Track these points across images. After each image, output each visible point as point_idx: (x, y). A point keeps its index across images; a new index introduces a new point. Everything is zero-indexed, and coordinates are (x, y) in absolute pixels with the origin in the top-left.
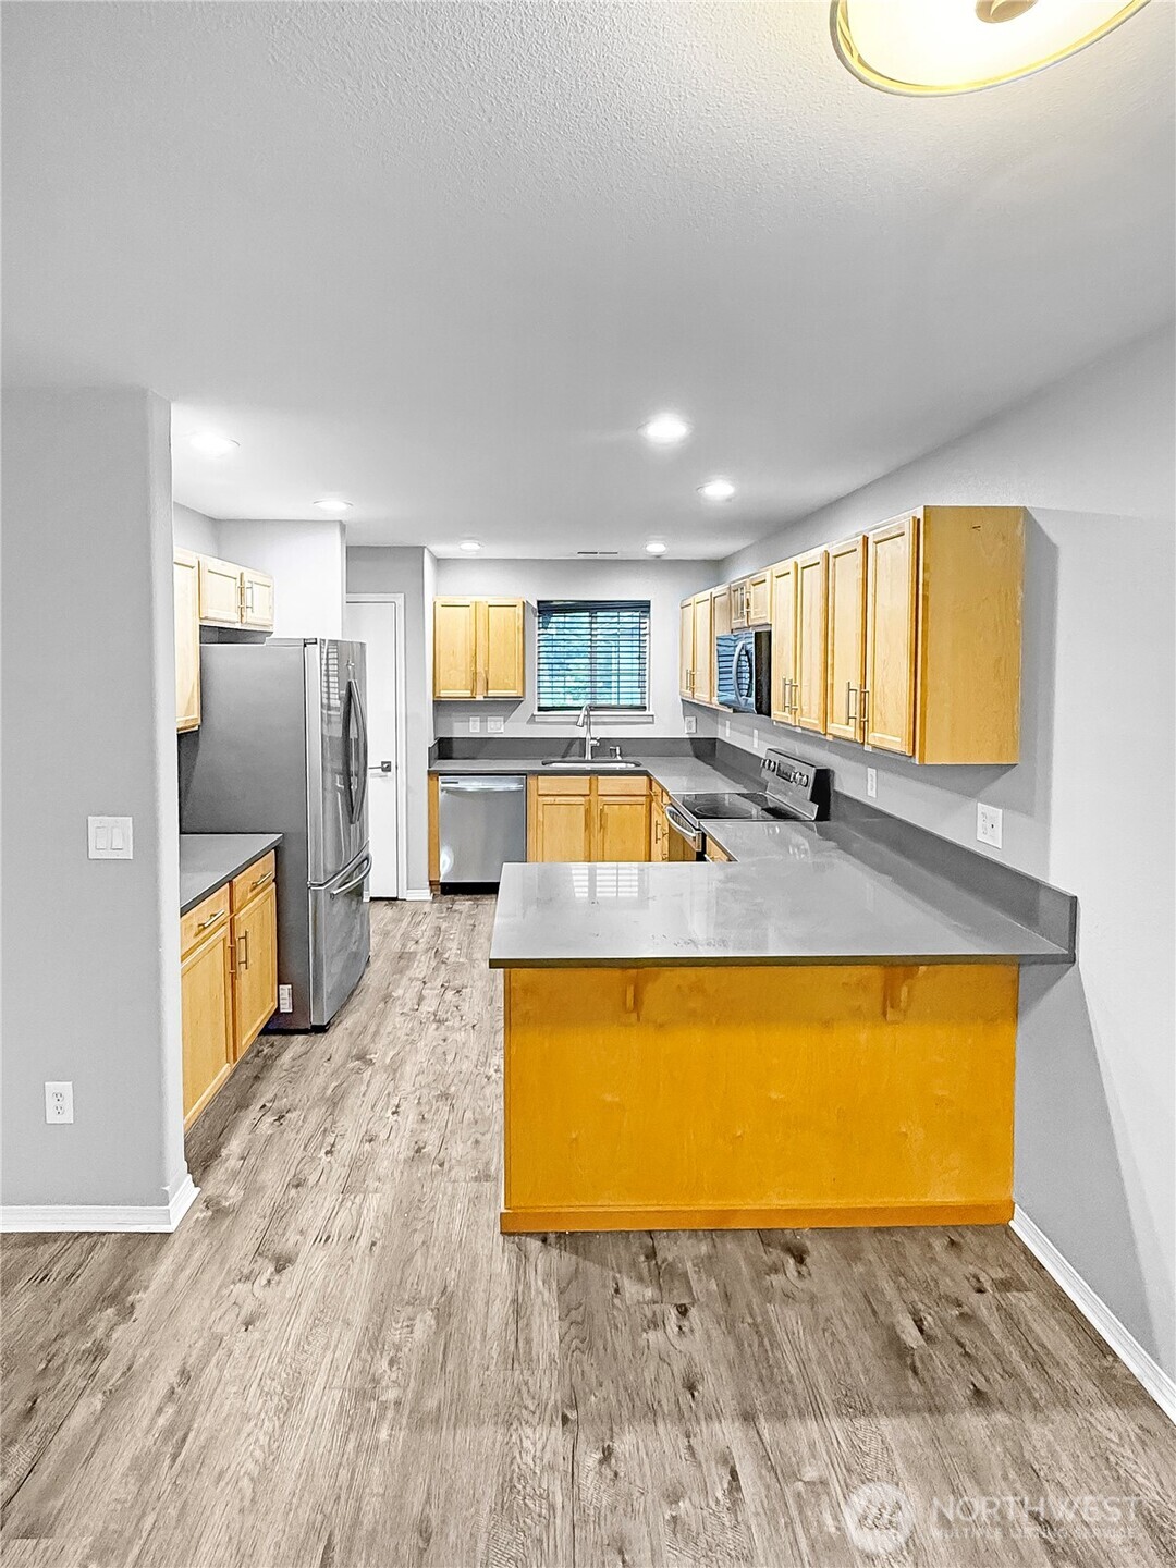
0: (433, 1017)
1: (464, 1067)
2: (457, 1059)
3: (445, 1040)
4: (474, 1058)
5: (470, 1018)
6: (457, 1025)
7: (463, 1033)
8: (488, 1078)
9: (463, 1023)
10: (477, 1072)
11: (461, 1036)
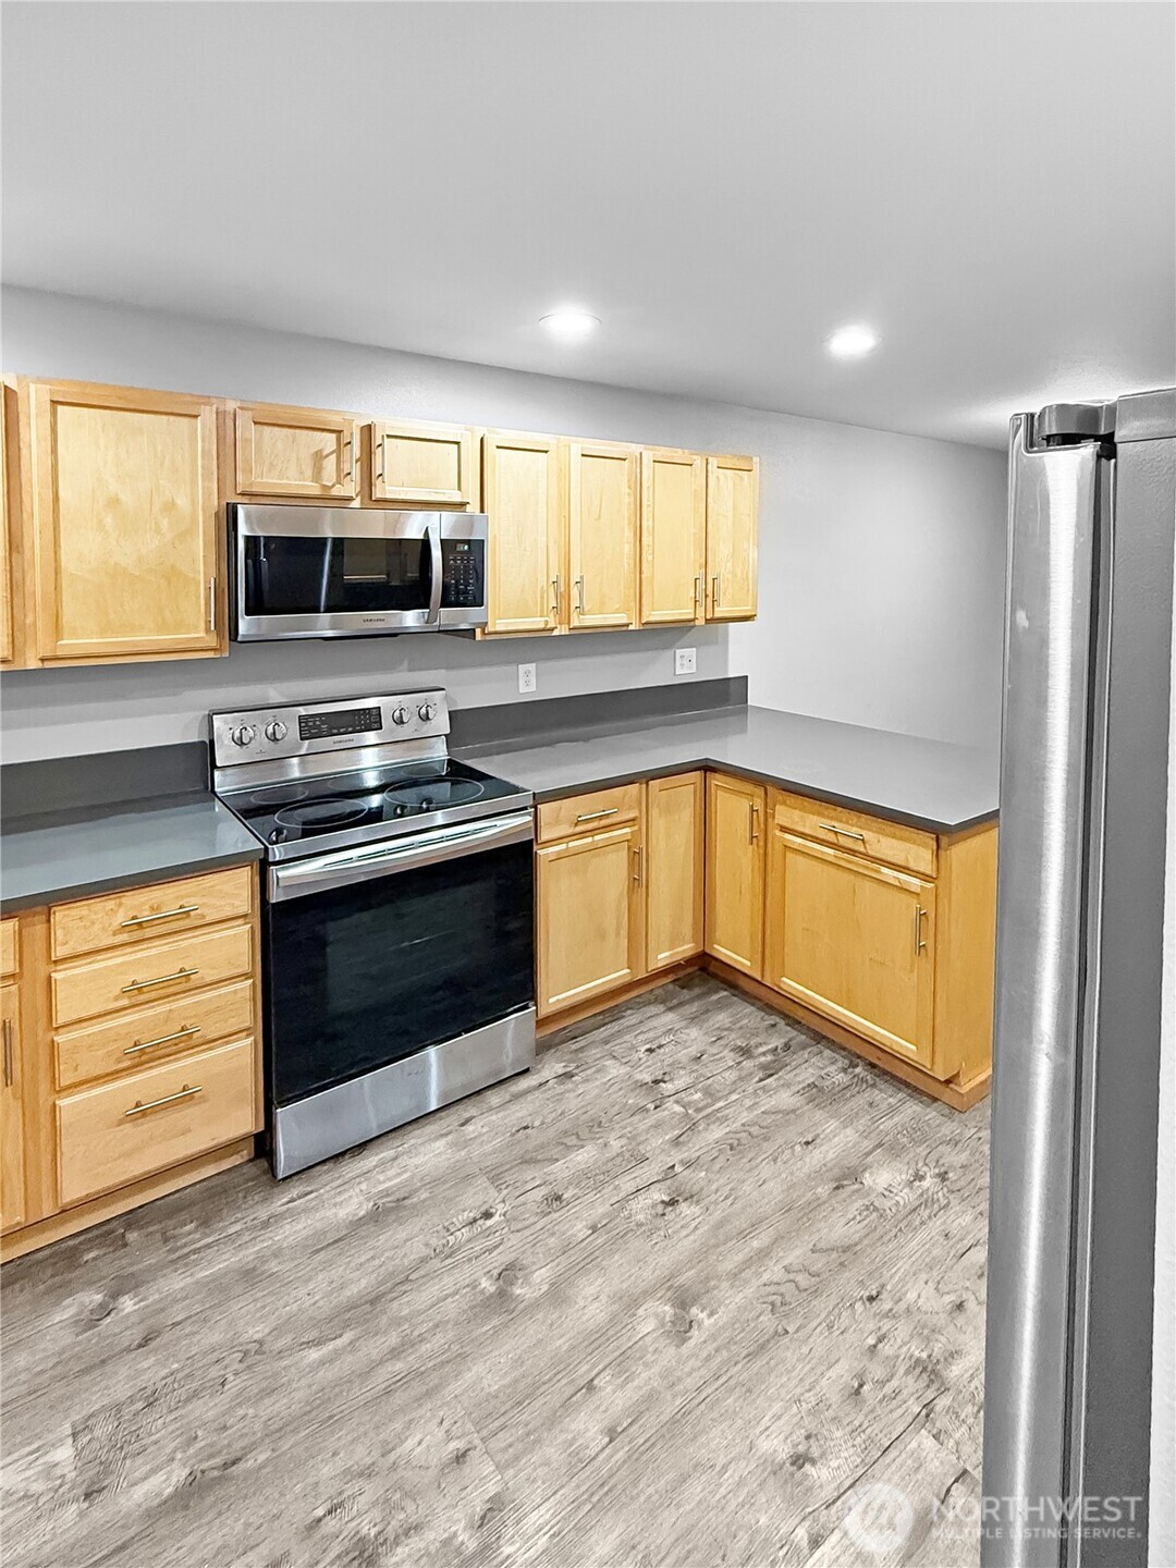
0: (942, 1403)
1: (968, 1218)
2: (967, 1243)
3: (960, 1306)
4: (936, 1226)
5: (865, 1325)
6: (903, 1330)
7: (911, 1296)
8: (943, 1177)
9: (886, 1325)
10: (951, 1197)
11: (921, 1294)
